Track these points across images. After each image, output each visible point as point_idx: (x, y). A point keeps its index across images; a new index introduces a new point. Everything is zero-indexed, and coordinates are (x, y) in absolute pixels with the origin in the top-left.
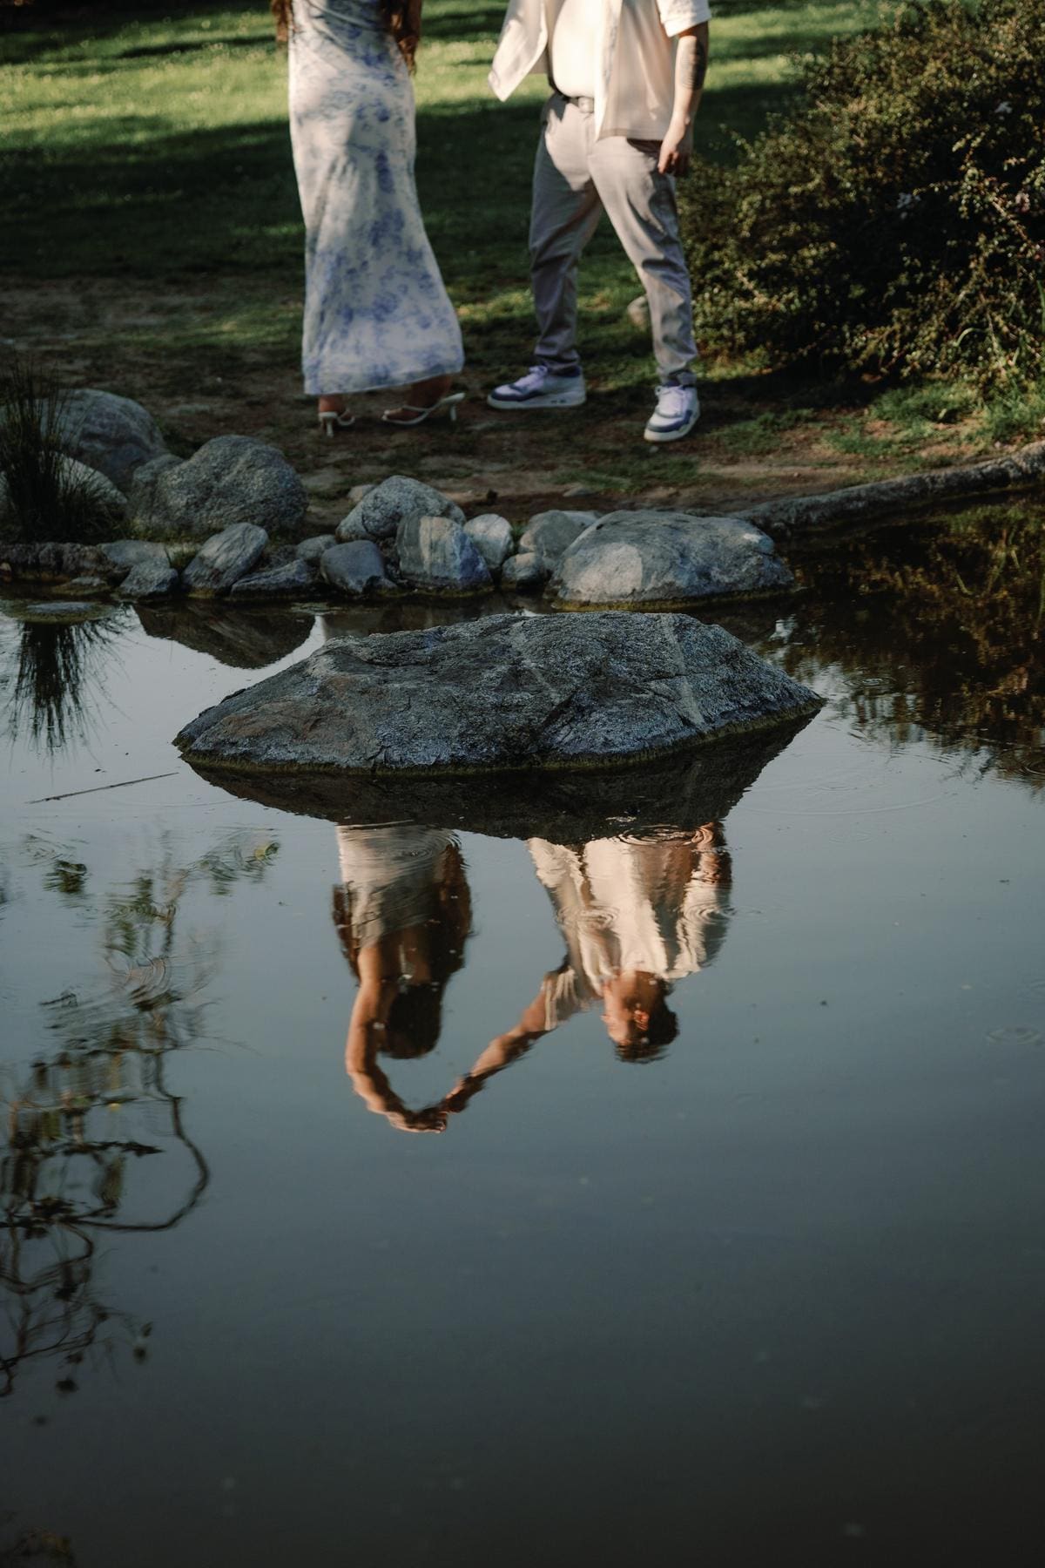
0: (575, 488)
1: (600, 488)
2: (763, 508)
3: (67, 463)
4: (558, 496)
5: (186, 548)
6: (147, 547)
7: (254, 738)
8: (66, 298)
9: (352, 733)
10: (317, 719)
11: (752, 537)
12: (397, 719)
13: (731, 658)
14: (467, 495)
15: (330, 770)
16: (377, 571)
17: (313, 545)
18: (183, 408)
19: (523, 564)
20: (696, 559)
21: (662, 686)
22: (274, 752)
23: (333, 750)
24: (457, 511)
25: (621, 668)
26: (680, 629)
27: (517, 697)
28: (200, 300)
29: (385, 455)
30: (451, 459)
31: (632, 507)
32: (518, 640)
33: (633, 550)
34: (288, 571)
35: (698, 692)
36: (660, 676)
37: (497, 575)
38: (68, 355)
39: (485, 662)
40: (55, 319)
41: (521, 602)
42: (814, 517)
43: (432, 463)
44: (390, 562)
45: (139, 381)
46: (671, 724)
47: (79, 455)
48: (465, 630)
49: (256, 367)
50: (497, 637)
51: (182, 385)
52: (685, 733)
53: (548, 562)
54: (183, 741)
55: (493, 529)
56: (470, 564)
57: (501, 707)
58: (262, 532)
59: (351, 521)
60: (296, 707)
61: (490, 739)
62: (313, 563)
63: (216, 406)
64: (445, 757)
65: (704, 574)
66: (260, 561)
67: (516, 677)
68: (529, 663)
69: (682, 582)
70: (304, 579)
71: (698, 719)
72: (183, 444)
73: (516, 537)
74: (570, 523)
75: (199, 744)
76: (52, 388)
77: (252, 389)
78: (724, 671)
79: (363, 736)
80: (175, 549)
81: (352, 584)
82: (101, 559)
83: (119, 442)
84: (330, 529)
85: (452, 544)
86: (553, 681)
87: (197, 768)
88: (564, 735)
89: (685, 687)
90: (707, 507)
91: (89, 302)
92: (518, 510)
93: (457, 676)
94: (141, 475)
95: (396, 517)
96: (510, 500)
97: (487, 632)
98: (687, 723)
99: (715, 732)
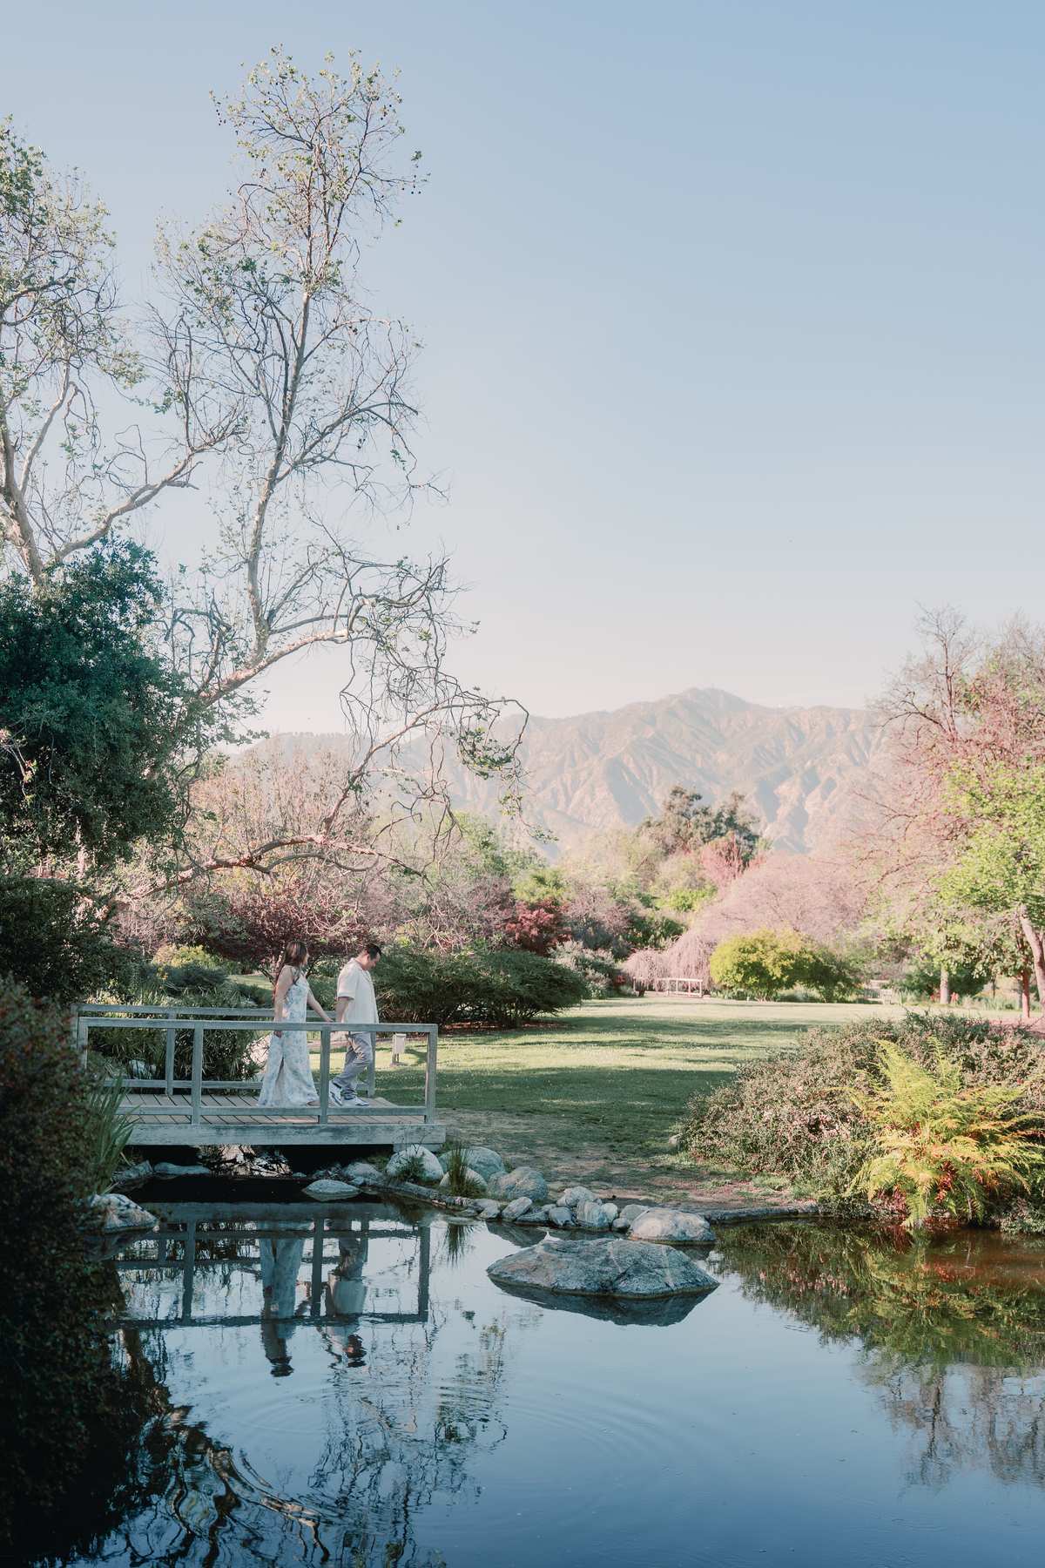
0: (643, 1198)
1: (652, 1198)
2: (709, 1212)
3: (469, 1170)
4: (637, 1200)
5: (504, 1203)
6: (492, 1202)
7: (513, 1272)
8: (482, 1117)
9: (547, 1274)
10: (536, 1268)
11: (702, 1222)
12: (563, 1272)
13: (686, 1264)
14: (603, 1196)
15: (537, 1287)
16: (569, 1219)
17: (547, 1207)
18: (511, 1157)
19: (619, 1223)
20: (681, 1228)
21: (660, 1271)
22: (519, 1278)
23: (540, 1280)
24: (600, 1201)
25: (645, 1262)
26: (668, 1251)
27: (607, 1269)
28: (526, 1121)
29: (579, 1179)
30: (603, 1183)
31: (663, 1207)
32: (609, 1248)
33: (659, 1222)
34: (538, 1215)
35: (673, 1275)
36: (659, 1267)
37: (611, 1225)
38: (478, 1136)
39: (597, 1255)
40: (475, 1123)
41: (619, 1235)
42: (727, 1217)
43: (595, 1183)
44: (574, 1216)
45: (500, 1146)
46: (663, 1285)
47: (475, 1169)
48: (593, 1243)
49: (540, 1145)
50: (602, 1246)
51: (514, 1148)
52: (667, 1289)
53: (629, 1222)
54: (489, 1270)
55: (611, 1209)
56: (602, 1219)
57: (600, 1271)
58: (530, 1201)
59: (562, 1200)
60: (529, 1263)
61: (596, 1282)
62: (547, 1213)
63: (525, 1157)
64: (579, 1287)
65: (684, 1233)
66: (529, 1211)
67: (607, 1261)
68: (612, 1257)
69: (675, 1235)
70: (543, 1218)
71: (672, 1285)
72: (510, 1168)
73: (619, 1212)
74: (638, 1209)
75: (494, 1272)
76: (469, 1145)
77: (537, 1152)
78: (683, 1269)
79: (551, 1276)
80: (500, 1204)
81: (559, 1222)
82: (475, 1204)
83: (489, 1166)
84: (555, 1202)
85: (595, 1212)
86: (620, 1264)
87: (492, 1280)
88: (622, 1285)
89: (668, 1272)
90: (688, 1211)
91: (489, 1119)
92: (621, 1203)
93: (587, 1258)
94: (493, 1177)
95: (577, 1201)
96: (621, 1199)
97: (600, 1244)
98: (667, 1285)
99: (678, 1290)
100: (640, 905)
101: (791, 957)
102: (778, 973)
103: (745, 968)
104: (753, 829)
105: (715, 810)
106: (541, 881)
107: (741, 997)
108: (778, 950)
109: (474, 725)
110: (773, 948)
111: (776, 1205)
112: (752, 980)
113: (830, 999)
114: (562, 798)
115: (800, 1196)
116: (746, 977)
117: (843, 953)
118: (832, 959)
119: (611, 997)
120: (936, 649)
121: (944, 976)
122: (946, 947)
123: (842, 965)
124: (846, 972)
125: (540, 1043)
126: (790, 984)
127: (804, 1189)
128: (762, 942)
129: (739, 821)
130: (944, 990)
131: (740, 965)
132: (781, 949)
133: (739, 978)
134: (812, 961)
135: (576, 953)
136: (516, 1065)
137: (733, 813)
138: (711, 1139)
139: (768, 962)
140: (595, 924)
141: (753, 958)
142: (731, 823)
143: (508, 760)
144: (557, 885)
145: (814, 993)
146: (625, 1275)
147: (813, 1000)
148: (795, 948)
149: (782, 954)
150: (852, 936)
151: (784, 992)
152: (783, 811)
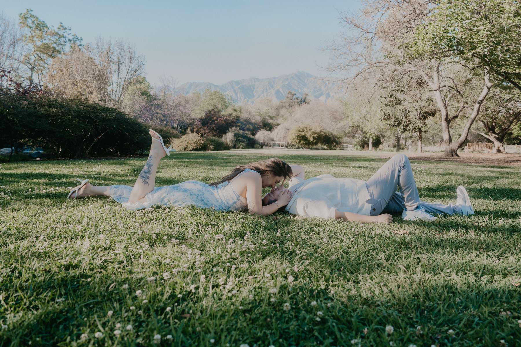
101: (317, 133)
102: (312, 139)
103: (300, 137)
107: (299, 148)
108: (312, 131)
110: (310, 130)
112: (302, 142)
113: (331, 149)
116: (300, 142)
117: (335, 133)
118: (332, 134)
121: (371, 140)
123: (334, 137)
124: (336, 139)
126: (316, 144)
128: (306, 128)
130: (371, 145)
131: (298, 136)
132: (313, 130)
133: (298, 141)
134: (324, 135)
135: (236, 132)
139: (308, 135)
141: (303, 134)
145: (325, 147)
147: (324, 149)
148: (318, 130)
149: (313, 132)
150: (339, 125)
151: (314, 147)
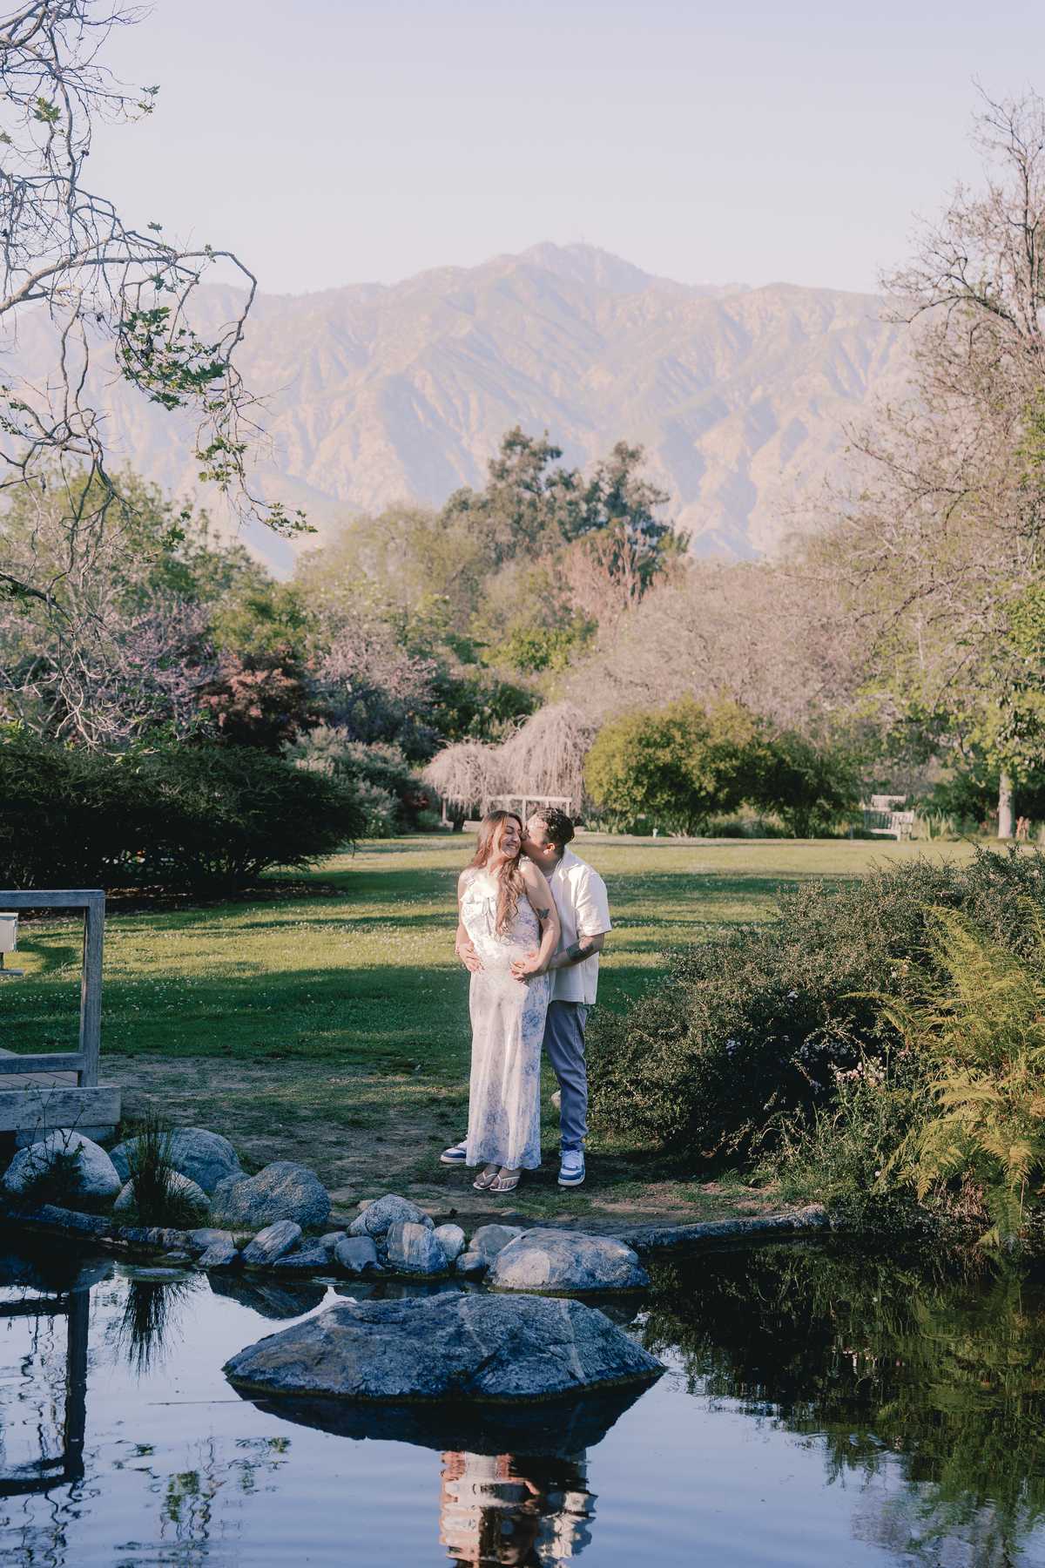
0: (509, 1211)
1: (526, 1211)
2: (632, 1233)
3: (174, 1174)
4: (498, 1216)
5: (246, 1235)
6: (220, 1234)
7: (277, 1369)
8: (187, 1069)
9: (344, 1369)
10: (321, 1358)
11: (625, 1252)
12: (376, 1362)
13: (605, 1333)
14: (437, 1211)
15: (327, 1394)
16: (373, 1258)
17: (330, 1238)
18: (252, 1144)
19: (469, 1261)
20: (586, 1265)
21: (557, 1349)
22: (289, 1380)
23: (329, 1380)
24: (429, 1221)
25: (531, 1335)
26: (572, 1310)
27: (459, 1350)
28: (275, 1074)
29: (385, 1181)
30: (428, 1186)
31: (546, 1226)
32: (463, 1311)
33: (545, 1255)
34: (312, 1255)
35: (582, 1356)
36: (557, 1342)
37: (453, 1265)
38: (184, 1106)
39: (439, 1324)
40: (177, 1082)
41: (468, 1285)
42: (666, 1241)
43: (416, 1188)
44: (382, 1252)
45: (228, 1124)
46: (562, 1377)
47: (182, 1170)
48: (428, 1302)
49: (305, 1119)
50: (448, 1308)
51: (256, 1128)
52: (571, 1384)
53: (487, 1259)
54: (229, 1369)
55: (452, 1235)
56: (436, 1256)
57: (447, 1357)
58: (297, 1228)
59: (358, 1223)
60: (308, 1348)
61: (438, 1379)
62: (330, 1250)
63: (278, 1143)
64: (406, 1390)
65: (591, 1275)
66: (294, 1246)
67: (459, 1336)
68: (469, 1327)
69: (576, 1279)
70: (322, 1260)
71: (580, 1374)
72: (252, 1166)
73: (467, 1241)
74: (504, 1234)
75: (239, 1371)
76: (171, 1126)
77: (301, 1133)
78: (600, 1342)
79: (351, 1372)
80: (238, 1236)
81: (354, 1265)
82: (188, 1240)
83: (210, 1163)
84: (343, 1228)
85: (423, 1242)
86: (484, 1341)
87: (236, 1388)
88: (489, 1380)
89: (573, 1351)
90: (595, 1230)
91: (202, 1073)
92: (470, 1223)
93: (419, 1333)
94: (222, 1185)
95: (388, 1222)
96: (465, 1216)
97: (443, 1303)
98: (573, 1376)
99: (591, 1384)
100: (453, 659)
101: (732, 755)
102: (709, 784)
103: (651, 775)
104: (658, 514)
105: (586, 479)
106: (264, 611)
107: (640, 829)
108: (710, 742)
109: (150, 299)
110: (703, 736)
111: (752, 1213)
112: (662, 798)
113: (801, 831)
114: (297, 452)
115: (794, 1196)
116: (650, 794)
117: (824, 745)
118: (806, 752)
119: (401, 833)
120: (1008, 178)
121: (1006, 788)
122: (1014, 733)
123: (823, 769)
124: (832, 780)
125: (282, 924)
126: (731, 805)
127: (802, 1183)
128: (681, 726)
129: (630, 499)
130: (1004, 812)
131: (641, 769)
132: (718, 739)
133: (639, 793)
134: (771, 761)
135: (334, 750)
136: (241, 966)
137: (619, 483)
138: (629, 1094)
139: (692, 764)
140: (369, 694)
141: (665, 756)
142: (616, 503)
143: (216, 371)
144: (295, 620)
145: (775, 820)
146: (495, 1362)
147: (771, 833)
148: (742, 738)
149: (717, 748)
150: (848, 712)
151: (722, 819)
152: (710, 482)
